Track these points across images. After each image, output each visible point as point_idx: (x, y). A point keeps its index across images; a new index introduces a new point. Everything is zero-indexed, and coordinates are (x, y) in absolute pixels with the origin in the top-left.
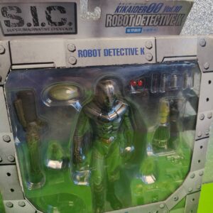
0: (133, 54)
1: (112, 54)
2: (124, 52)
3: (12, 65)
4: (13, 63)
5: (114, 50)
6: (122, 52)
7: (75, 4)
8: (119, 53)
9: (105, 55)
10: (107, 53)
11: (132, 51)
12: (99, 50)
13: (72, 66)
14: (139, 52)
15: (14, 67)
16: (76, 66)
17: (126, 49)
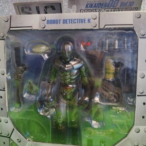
0: (82, 23)
1: (68, 22)
2: (76, 21)
3: (10, 27)
4: (11, 26)
5: (69, 20)
6: (75, 21)
7: (60, 4)
8: (73, 22)
9: (63, 23)
10: (65, 21)
11: (82, 21)
12: (60, 20)
13: (42, 29)
14: (87, 21)
15: (11, 29)
16: (45, 29)
17: (78, 19)
